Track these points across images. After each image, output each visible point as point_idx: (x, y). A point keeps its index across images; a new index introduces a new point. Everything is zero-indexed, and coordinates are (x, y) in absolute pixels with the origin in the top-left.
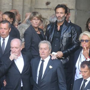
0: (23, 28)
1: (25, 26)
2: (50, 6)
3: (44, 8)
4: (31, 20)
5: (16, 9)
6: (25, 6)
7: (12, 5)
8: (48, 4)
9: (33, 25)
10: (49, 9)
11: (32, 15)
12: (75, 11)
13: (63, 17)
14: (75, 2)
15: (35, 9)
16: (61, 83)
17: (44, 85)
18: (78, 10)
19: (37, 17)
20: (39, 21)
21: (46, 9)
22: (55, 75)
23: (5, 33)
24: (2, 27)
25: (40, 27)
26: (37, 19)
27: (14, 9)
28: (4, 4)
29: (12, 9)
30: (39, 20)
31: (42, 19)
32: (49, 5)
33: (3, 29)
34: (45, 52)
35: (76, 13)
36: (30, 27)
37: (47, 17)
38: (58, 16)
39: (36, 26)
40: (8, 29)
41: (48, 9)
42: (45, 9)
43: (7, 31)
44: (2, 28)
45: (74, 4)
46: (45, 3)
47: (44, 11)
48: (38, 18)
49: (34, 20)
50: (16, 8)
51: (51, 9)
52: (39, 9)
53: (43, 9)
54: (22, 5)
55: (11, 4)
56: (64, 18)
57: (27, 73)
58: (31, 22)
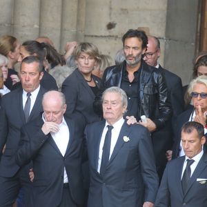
0: (60, 74)
1: (65, 70)
2: (114, 31)
3: (103, 34)
4: (77, 60)
5: (47, 38)
6: (65, 30)
7: (40, 29)
8: (110, 26)
9: (80, 69)
10: (113, 36)
11: (79, 49)
12: (165, 41)
13: (138, 55)
14: (165, 24)
15: (85, 36)
16: (147, 171)
17: (114, 174)
18: (170, 40)
19: (88, 53)
20: (91, 61)
22: (135, 155)
23: (31, 82)
24: (26, 70)
25: (94, 73)
26: (87, 56)
27: (44, 37)
28: (24, 26)
29: (39, 37)
30: (91, 59)
32: (112, 30)
33: (28, 74)
34: (113, 108)
35: (168, 46)
36: (74, 72)
37: (109, 53)
38: (127, 54)
39: (86, 71)
40: (38, 74)
41: (110, 36)
42: (105, 37)
43: (35, 77)
44: (25, 72)
45: (164, 28)
46: (104, 26)
47: (104, 40)
49: (82, 58)
50: (46, 35)
51: (117, 37)
52: (92, 36)
53: (102, 36)
54: (59, 28)
55: (36, 26)
56: (140, 58)
57: (75, 154)
58: (76, 62)
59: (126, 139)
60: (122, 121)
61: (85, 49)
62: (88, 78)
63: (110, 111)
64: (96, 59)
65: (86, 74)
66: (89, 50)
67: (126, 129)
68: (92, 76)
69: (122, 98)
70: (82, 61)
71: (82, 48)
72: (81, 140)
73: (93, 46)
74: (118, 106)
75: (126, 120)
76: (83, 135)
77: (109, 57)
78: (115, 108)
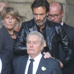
10: (28, 3)
12: (66, 6)
15: (8, 2)
18: (69, 5)
19: (11, 15)
20: (14, 21)
21: (25, 3)
26: (11, 17)
31: (18, 18)
34: (34, 46)
35: (68, 9)
37: (26, 15)
39: (10, 27)
42: (23, 3)
47: (22, 5)
48: (13, 16)
49: (7, 18)
52: (14, 3)
53: (20, 3)
58: (3, 21)
59: (43, 69)
60: (40, 56)
61: (9, 11)
62: (11, 33)
63: (32, 48)
64: (17, 19)
65: (10, 30)
66: (12, 12)
67: (43, 62)
68: (14, 31)
69: (40, 39)
70: (7, 21)
71: (7, 11)
72: (10, 69)
73: (15, 10)
74: (38, 45)
75: (43, 55)
76: (12, 66)
77: (25, 17)
78: (36, 46)
